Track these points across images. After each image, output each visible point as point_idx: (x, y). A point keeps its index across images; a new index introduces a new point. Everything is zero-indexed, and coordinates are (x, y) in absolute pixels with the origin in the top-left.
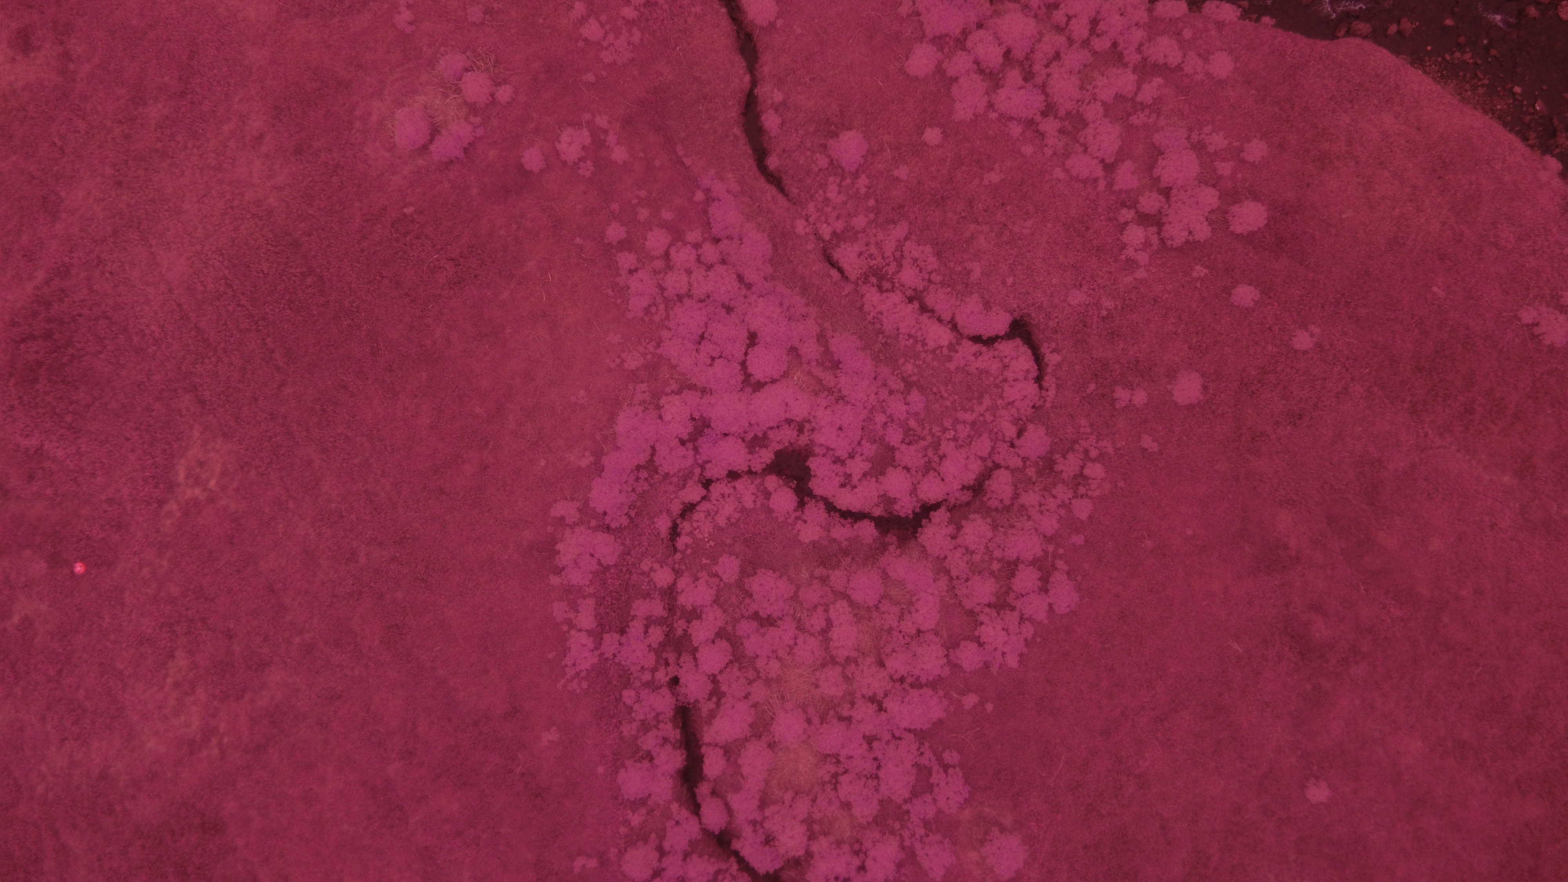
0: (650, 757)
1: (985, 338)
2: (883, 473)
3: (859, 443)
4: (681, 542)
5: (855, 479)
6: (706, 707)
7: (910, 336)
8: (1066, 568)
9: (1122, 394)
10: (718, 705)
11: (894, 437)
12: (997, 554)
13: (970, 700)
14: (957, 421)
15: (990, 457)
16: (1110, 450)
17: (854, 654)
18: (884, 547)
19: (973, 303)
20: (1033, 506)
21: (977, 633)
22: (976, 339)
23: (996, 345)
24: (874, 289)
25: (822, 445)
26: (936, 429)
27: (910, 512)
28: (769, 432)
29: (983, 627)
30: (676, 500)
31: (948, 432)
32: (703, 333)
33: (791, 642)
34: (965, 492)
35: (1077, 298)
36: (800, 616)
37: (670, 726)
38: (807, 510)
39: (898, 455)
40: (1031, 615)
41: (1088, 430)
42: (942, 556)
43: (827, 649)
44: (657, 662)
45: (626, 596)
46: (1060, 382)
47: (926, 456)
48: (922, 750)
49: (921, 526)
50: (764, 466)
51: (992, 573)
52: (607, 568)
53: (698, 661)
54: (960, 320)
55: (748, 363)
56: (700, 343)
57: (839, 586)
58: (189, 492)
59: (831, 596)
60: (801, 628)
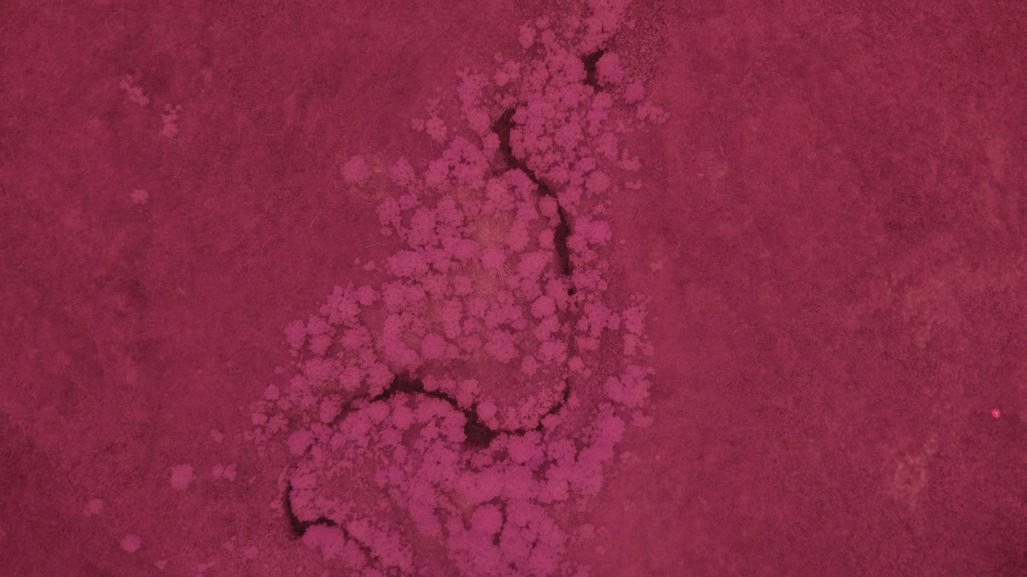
0: (590, 246)
1: (325, 524)
2: (412, 426)
3: (426, 449)
4: (561, 387)
5: (433, 423)
6: (551, 274)
7: (380, 529)
8: (291, 351)
9: (231, 475)
10: (542, 275)
11: (400, 453)
12: (338, 363)
13: (369, 266)
14: (354, 461)
15: (334, 432)
16: (246, 433)
17: (446, 302)
18: (419, 370)
19: (329, 553)
20: (307, 395)
21: (360, 310)
23: (317, 518)
24: (403, 569)
25: (453, 451)
26: (370, 455)
27: (397, 395)
28: (491, 463)
29: (355, 314)
30: (563, 418)
31: (361, 453)
32: (533, 548)
33: (488, 312)
34: (356, 407)
35: (251, 552)
36: (482, 328)
37: (576, 264)
38: (471, 401)
39: (400, 439)
40: (320, 320)
41: (259, 448)
42: (377, 363)
43: (465, 306)
44: (583, 306)
45: (603, 352)
46: (274, 485)
47: (380, 436)
48: (406, 237)
49: (390, 384)
50: (498, 437)
51: (344, 349)
52: (615, 374)
53: (554, 305)
54: (341, 539)
55: (501, 521)
56: (537, 540)
57: (452, 348)
58: (918, 462)
59: (459, 341)
60: (482, 321)
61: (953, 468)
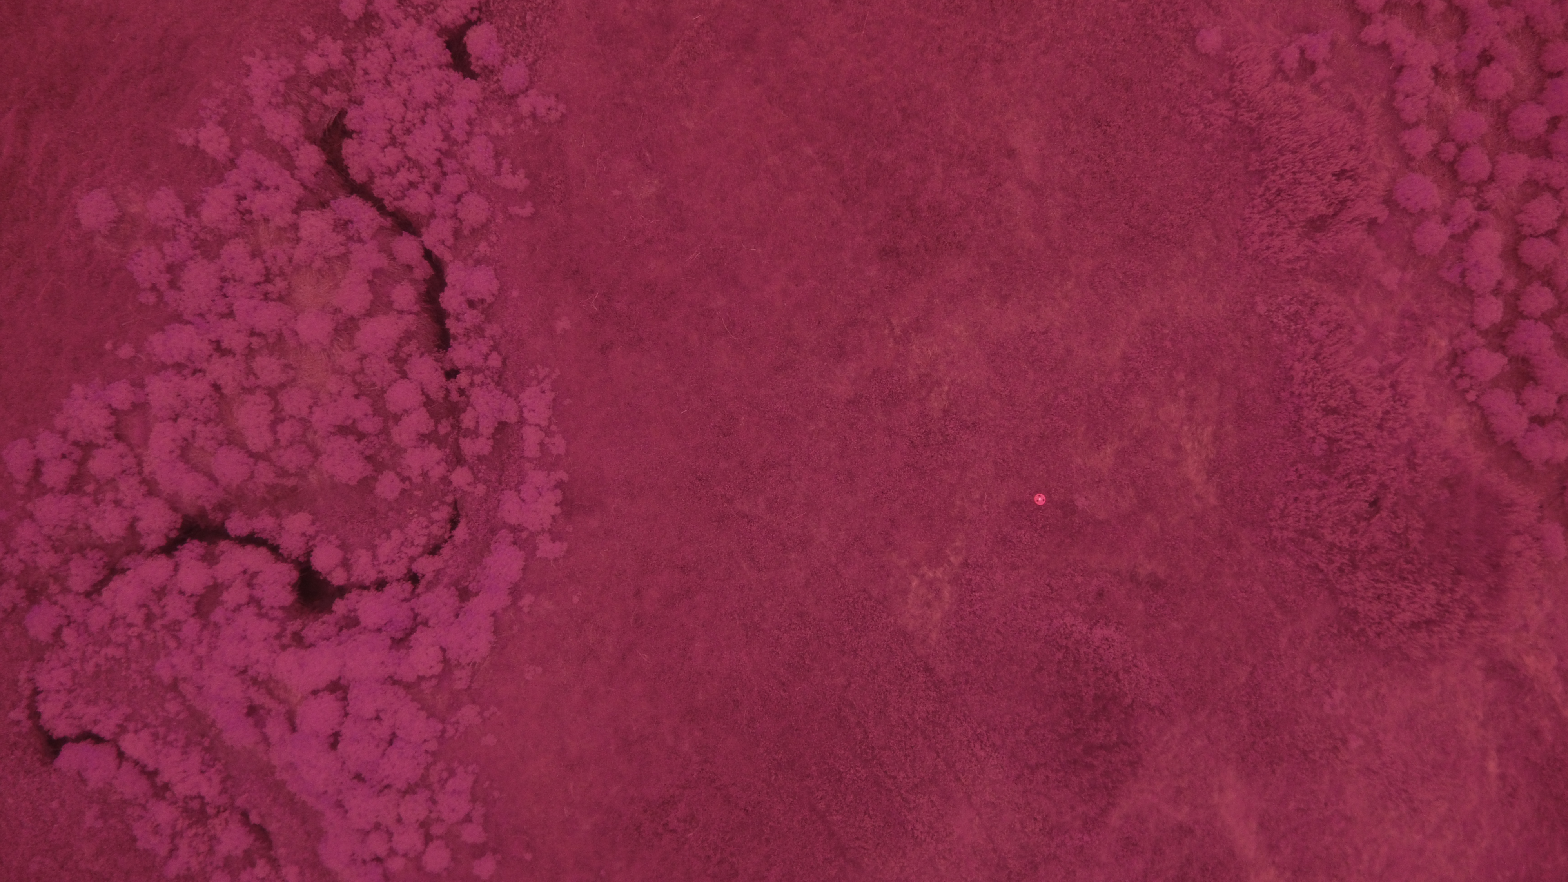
1: (88, 740)
2: (208, 588)
3: (228, 621)
4: (442, 514)
5: (241, 581)
6: (413, 348)
7: (171, 744)
10: (396, 350)
11: (190, 629)
13: (126, 352)
14: (125, 646)
15: (92, 605)
17: (246, 397)
18: (220, 506)
19: (95, 780)
20: (44, 550)
21: (113, 418)
22: (98, 740)
24: (208, 800)
25: (271, 620)
26: (149, 637)
27: (187, 545)
28: (333, 633)
29: (106, 424)
30: (446, 558)
31: (136, 634)
32: (387, 747)
33: (314, 409)
34: (124, 567)
37: (454, 331)
38: (301, 545)
39: (190, 609)
40: (54, 436)
42: (149, 498)
43: (277, 403)
44: (468, 393)
48: (176, 304)
49: (176, 529)
50: (346, 595)
51: (95, 480)
52: (516, 487)
53: (421, 392)
54: (110, 762)
55: (341, 714)
57: (262, 465)
58: (939, 575)
59: (273, 455)
60: (305, 423)
61: (985, 579)
